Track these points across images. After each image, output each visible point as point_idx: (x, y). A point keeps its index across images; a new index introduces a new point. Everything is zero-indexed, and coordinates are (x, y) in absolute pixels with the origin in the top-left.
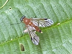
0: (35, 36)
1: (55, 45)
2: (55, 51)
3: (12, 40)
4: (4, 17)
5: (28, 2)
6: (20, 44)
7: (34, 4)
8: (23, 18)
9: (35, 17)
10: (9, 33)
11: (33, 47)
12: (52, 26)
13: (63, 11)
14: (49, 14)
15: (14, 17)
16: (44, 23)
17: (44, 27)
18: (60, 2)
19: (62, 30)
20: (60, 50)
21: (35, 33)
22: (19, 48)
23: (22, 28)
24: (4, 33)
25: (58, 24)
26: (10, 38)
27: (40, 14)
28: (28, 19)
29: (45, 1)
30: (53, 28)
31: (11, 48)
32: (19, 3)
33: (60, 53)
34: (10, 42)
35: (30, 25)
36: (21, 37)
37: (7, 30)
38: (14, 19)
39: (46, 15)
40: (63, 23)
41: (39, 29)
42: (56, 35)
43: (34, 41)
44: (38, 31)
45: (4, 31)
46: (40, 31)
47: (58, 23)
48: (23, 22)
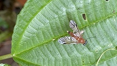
0: (74, 28)
1: (55, 21)
2: (55, 15)
3: (94, 23)
4: (102, 43)
5: (82, 58)
6: (87, 20)
7: (77, 56)
8: (85, 43)
9: (75, 45)
10: (97, 29)
11: (75, 18)
14: (63, 48)
15: (93, 44)
16: (66, 40)
17: (66, 37)
18: (53, 59)
19: (51, 35)
20: (51, 17)
21: (74, 30)
22: (88, 17)
23: (86, 34)
24: (101, 29)
26: (96, 25)
27: (71, 48)
29: (67, 59)
30: (58, 36)
31: (94, 16)
32: (90, 57)
34: (95, 21)
36: (86, 26)
37: (99, 32)
38: (93, 42)
39: (65, 47)
40: (50, 41)
42: (55, 30)
44: (71, 33)
46: (69, 32)
47: (54, 40)
48: (85, 40)
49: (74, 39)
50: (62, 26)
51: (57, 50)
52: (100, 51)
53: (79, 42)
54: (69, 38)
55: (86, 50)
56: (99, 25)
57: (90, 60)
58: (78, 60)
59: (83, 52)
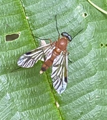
0: (34, 59)
1: (18, 99)
2: (6, 98)
3: (27, 18)
4: (69, 4)
5: (99, 48)
7: (95, 58)
8: (67, 37)
9: (70, 60)
10: (39, 12)
11: (13, 57)
12: (53, 93)
13: (82, 113)
14: (76, 86)
15: (70, 22)
16: (59, 76)
17: (52, 77)
18: (98, 108)
19: (47, 110)
20: (9, 108)
21: (40, 59)
22: (12, 31)
23: (48, 37)
24: (39, 3)
25: (57, 103)
26: (31, 14)
27: (77, 69)
28: (66, 45)
29: (99, 79)
30: (49, 95)
31: (11, 16)
32: (97, 31)
33: (2, 107)
34: (22, 15)
35: (55, 50)
36: (33, 35)
37: (45, 9)
38: (67, 21)
39: (74, 82)
40: (60, 113)
41: (47, 68)
42: (37, 100)
43: (25, 58)
44: (45, 66)
45: (42, 4)
46: (43, 69)
47: (59, 103)
48: (61, 37)
49: (58, 60)
50: (30, 86)
51: (81, 99)
52: (85, 8)
53: (63, 48)
54: (54, 69)
55: (82, 37)
56: (30, 8)
57: (103, 31)
58: (103, 56)
59: (85, 44)
